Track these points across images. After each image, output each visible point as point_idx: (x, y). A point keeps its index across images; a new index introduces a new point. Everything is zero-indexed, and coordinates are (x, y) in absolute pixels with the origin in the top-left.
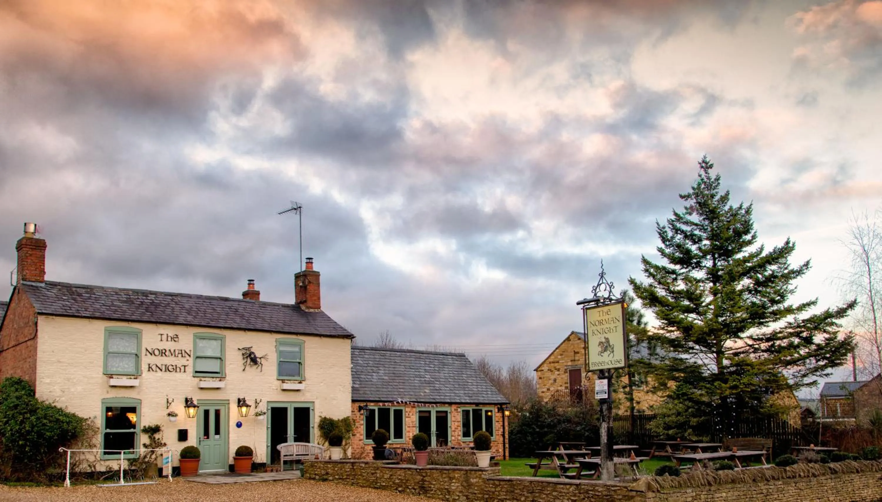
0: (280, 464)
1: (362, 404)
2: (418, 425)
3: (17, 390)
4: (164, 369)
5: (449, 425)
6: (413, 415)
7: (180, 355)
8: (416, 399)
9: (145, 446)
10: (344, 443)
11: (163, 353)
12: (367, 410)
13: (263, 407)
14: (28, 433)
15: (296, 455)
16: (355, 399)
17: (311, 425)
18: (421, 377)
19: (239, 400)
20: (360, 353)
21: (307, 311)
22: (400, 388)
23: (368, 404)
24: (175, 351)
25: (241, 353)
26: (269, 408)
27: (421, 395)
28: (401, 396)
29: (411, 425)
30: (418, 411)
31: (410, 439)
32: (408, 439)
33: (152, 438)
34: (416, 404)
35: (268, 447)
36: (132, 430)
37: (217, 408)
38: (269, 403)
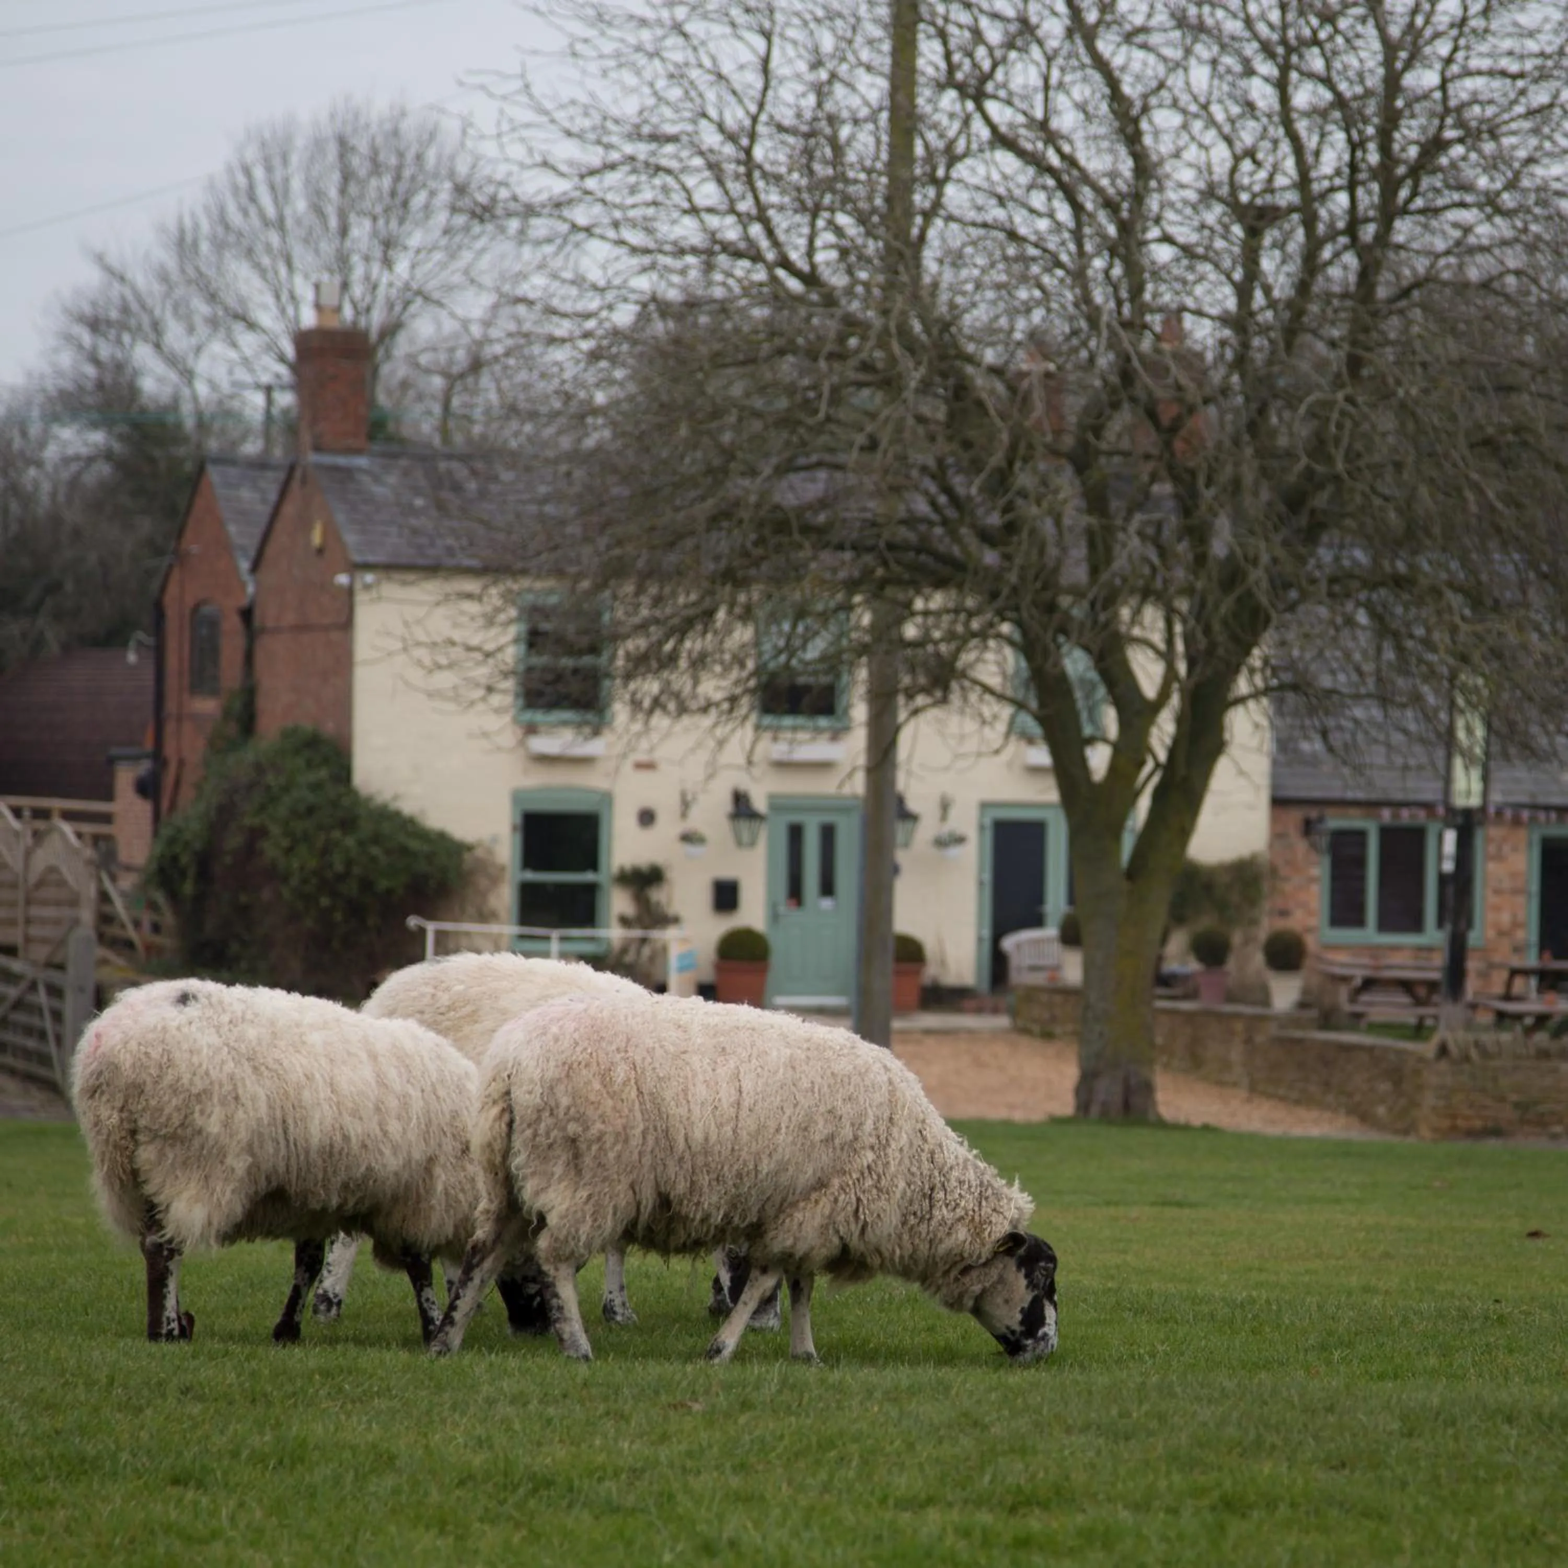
0: (1008, 993)
1: (1314, 814)
2: (1535, 887)
3: (309, 765)
6: (1515, 850)
8: (1534, 798)
9: (625, 922)
13: (966, 818)
14: (342, 878)
26: (988, 822)
29: (1507, 884)
30: (1536, 838)
31: (1501, 933)
32: (1491, 934)
33: (641, 900)
34: (1525, 814)
35: (980, 940)
36: (588, 877)
37: (827, 818)
38: (985, 806)
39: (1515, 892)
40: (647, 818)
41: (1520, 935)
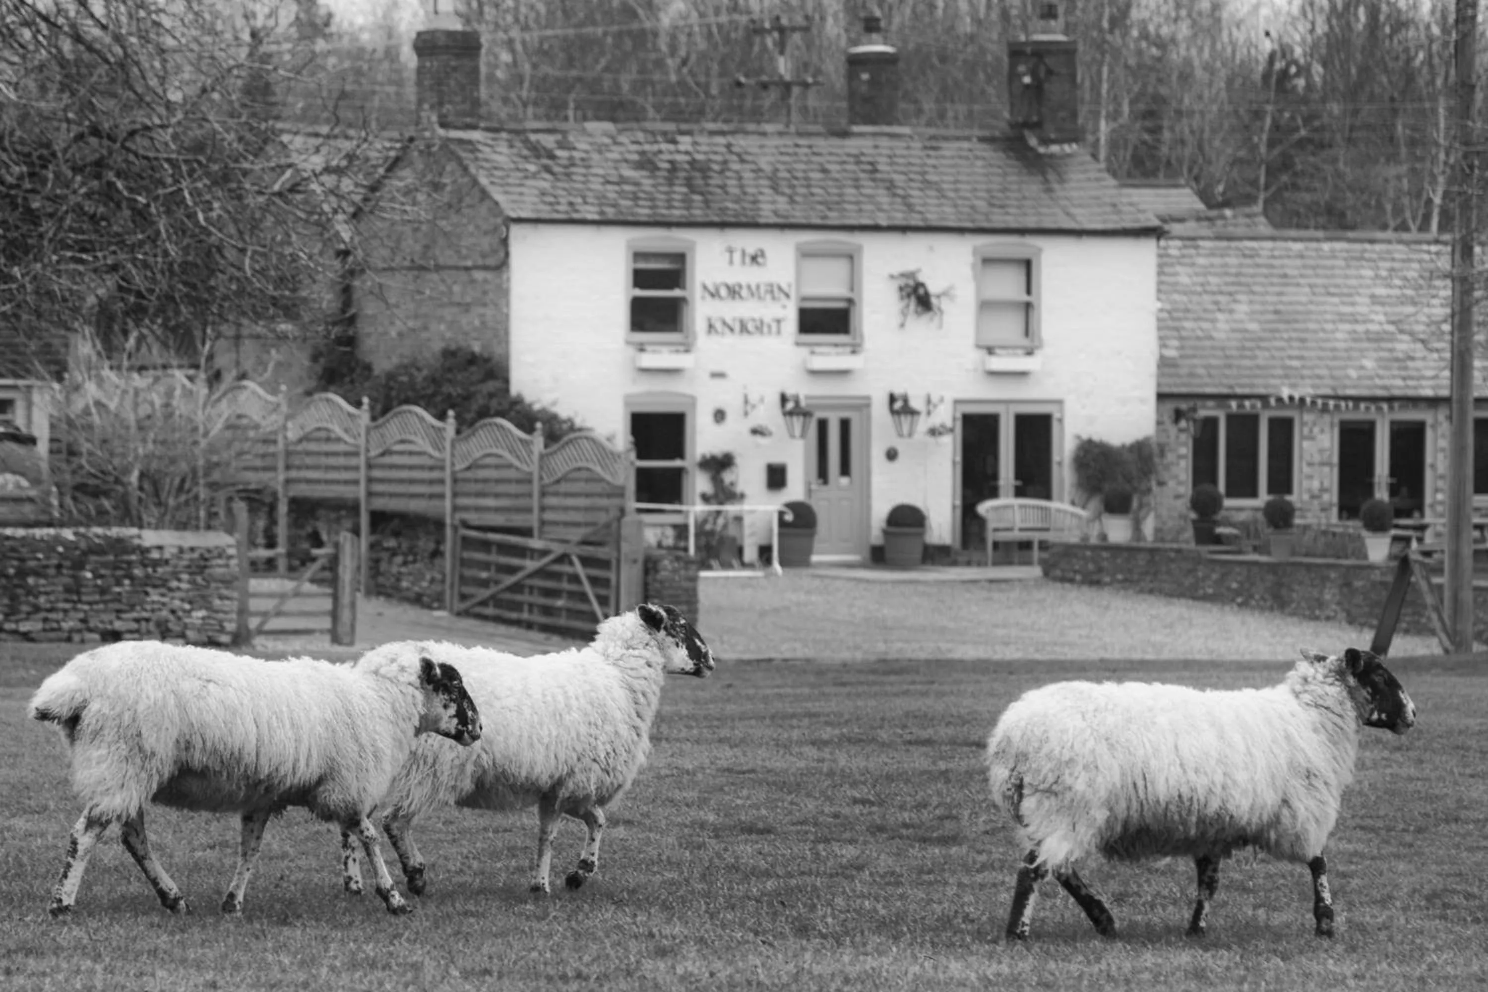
0: (984, 549)
1: (1184, 406)
2: (1335, 459)
4: (737, 327)
5: (1429, 459)
6: (1322, 431)
7: (768, 297)
8: (1334, 388)
9: (706, 498)
10: (1135, 504)
11: (734, 292)
12: (1195, 421)
13: (944, 415)
15: (1021, 530)
16: (1166, 390)
17: (1056, 458)
18: (1356, 321)
19: (892, 399)
20: (1185, 252)
21: (1042, 150)
22: (1290, 358)
23: (1199, 403)
24: (758, 287)
25: (895, 285)
26: (959, 415)
27: (1348, 377)
28: (1293, 381)
29: (1317, 458)
30: (1336, 420)
31: (1313, 497)
32: (1306, 497)
33: (717, 481)
34: (1332, 403)
35: (954, 507)
36: (677, 463)
37: (845, 414)
38: (957, 402)
39: (1322, 464)
40: (720, 416)
41: (1326, 497)
